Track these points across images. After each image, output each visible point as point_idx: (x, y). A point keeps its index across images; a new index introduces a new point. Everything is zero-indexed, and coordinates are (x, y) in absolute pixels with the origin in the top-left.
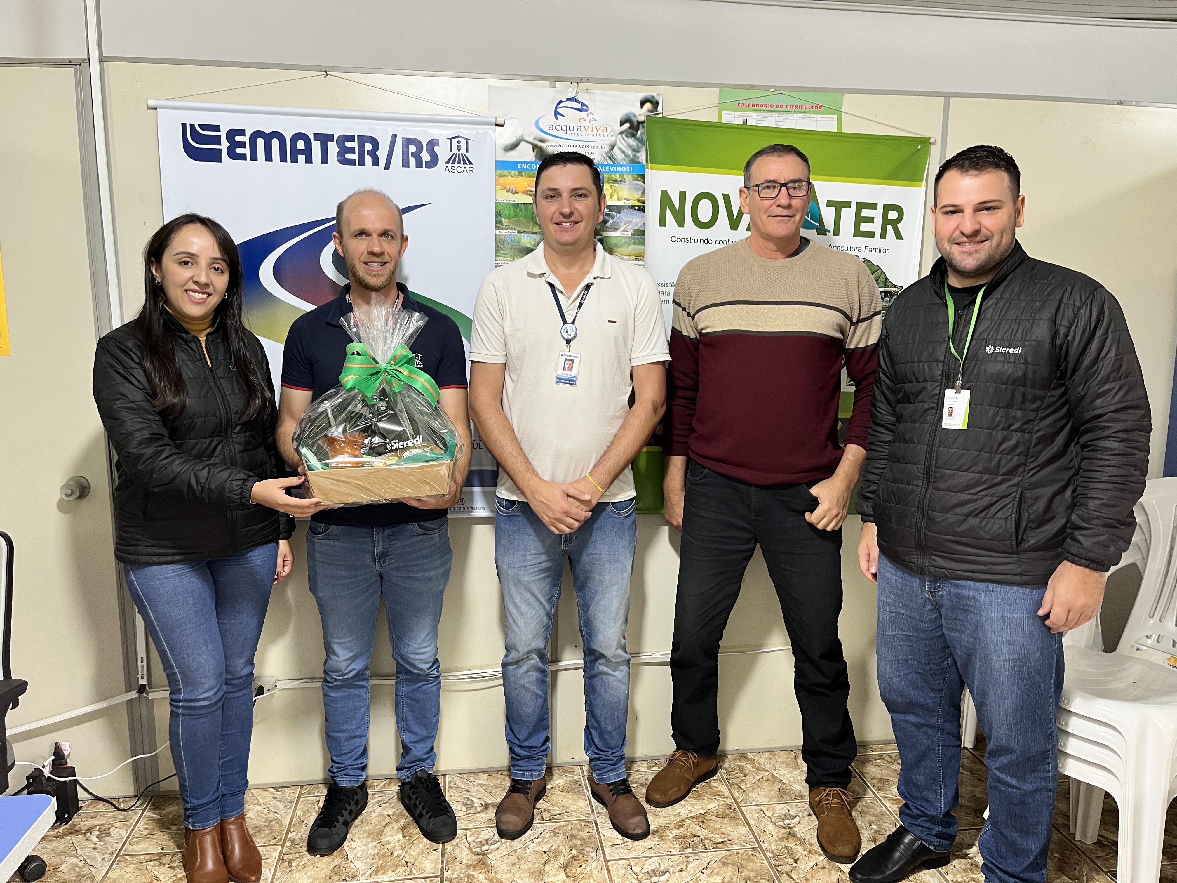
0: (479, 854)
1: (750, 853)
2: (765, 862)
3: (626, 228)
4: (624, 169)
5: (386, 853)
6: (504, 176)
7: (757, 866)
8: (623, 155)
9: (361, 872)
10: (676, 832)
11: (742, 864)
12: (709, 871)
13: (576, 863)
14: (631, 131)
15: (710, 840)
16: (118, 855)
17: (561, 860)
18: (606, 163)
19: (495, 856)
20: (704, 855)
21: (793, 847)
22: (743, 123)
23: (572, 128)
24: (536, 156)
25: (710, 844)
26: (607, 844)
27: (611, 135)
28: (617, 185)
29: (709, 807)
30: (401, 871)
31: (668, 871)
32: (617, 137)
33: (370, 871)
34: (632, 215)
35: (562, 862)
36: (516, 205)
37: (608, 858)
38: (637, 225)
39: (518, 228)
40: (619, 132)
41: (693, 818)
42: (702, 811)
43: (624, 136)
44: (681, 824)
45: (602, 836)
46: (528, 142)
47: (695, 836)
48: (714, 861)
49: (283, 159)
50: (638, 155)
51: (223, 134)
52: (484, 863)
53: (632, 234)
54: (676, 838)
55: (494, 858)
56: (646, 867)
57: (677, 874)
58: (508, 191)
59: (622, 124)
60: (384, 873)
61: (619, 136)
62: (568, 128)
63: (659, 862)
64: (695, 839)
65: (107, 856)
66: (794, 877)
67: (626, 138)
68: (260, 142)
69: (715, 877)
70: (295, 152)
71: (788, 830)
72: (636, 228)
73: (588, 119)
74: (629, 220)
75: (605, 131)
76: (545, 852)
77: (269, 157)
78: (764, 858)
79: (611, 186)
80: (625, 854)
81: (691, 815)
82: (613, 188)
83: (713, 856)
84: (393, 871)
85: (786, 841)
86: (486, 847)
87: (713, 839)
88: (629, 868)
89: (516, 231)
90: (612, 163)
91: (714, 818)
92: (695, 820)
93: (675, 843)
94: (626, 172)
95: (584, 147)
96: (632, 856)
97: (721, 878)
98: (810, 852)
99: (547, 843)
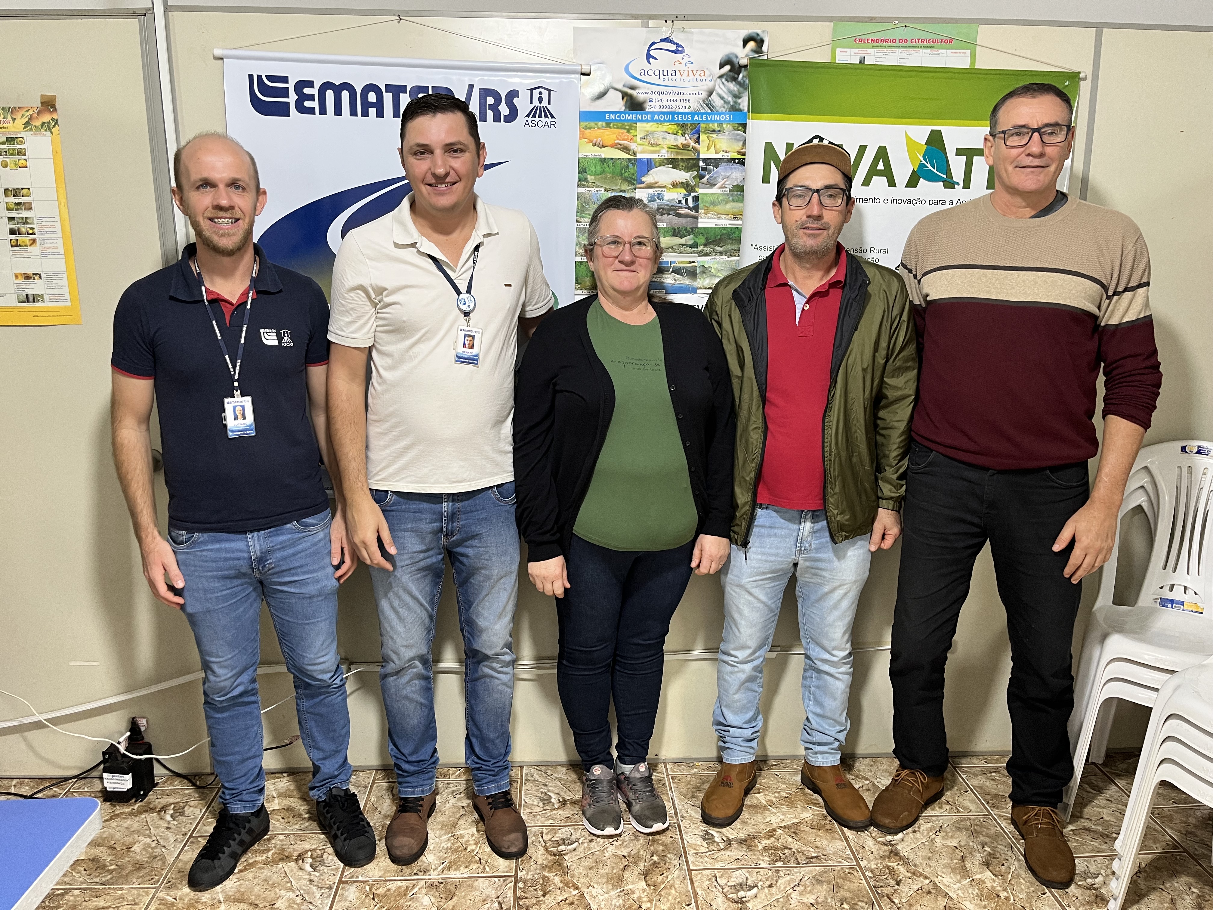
0: (555, 855)
1: (847, 871)
2: (864, 882)
3: (724, 184)
4: (723, 118)
5: (459, 847)
6: (590, 128)
7: (854, 886)
8: (722, 102)
9: (433, 867)
10: (765, 842)
11: (837, 883)
12: (801, 888)
13: (657, 870)
14: (732, 74)
15: (803, 854)
16: (191, 836)
17: (642, 865)
18: (703, 111)
19: (572, 858)
20: (796, 870)
21: (896, 867)
22: (860, 62)
23: (665, 73)
24: (625, 105)
25: (803, 859)
26: (691, 851)
27: (709, 79)
28: (714, 136)
29: (803, 816)
30: (474, 868)
31: (756, 886)
32: (715, 81)
33: (442, 866)
34: (731, 169)
35: (642, 869)
36: (603, 160)
37: (691, 867)
38: (736, 179)
39: (604, 186)
40: (718, 75)
41: (784, 827)
42: (795, 821)
43: (724, 80)
44: (771, 834)
45: (686, 842)
46: (617, 90)
47: (786, 848)
48: (807, 878)
49: (353, 113)
50: (739, 101)
51: (291, 86)
52: (559, 865)
53: (731, 191)
54: (766, 849)
55: (571, 860)
56: (732, 879)
57: (766, 890)
58: (594, 145)
59: (721, 66)
60: (456, 870)
61: (719, 80)
62: (661, 72)
63: (747, 875)
64: (786, 851)
65: (180, 837)
66: (896, 901)
67: (726, 83)
68: (330, 94)
69: (808, 896)
70: (366, 105)
71: (890, 848)
72: (736, 184)
73: (683, 62)
74: (728, 174)
75: (702, 75)
76: (624, 857)
77: (338, 112)
78: (862, 878)
79: (708, 137)
80: (711, 864)
81: (783, 824)
82: (711, 139)
83: (805, 872)
84: (466, 867)
85: (887, 860)
86: (562, 847)
87: (806, 853)
88: (714, 879)
89: (603, 189)
90: (709, 111)
91: (808, 829)
92: (786, 830)
93: (764, 854)
94: (725, 121)
95: (678, 94)
96: (717, 866)
97: (815, 897)
98: (914, 874)
99: (626, 846)
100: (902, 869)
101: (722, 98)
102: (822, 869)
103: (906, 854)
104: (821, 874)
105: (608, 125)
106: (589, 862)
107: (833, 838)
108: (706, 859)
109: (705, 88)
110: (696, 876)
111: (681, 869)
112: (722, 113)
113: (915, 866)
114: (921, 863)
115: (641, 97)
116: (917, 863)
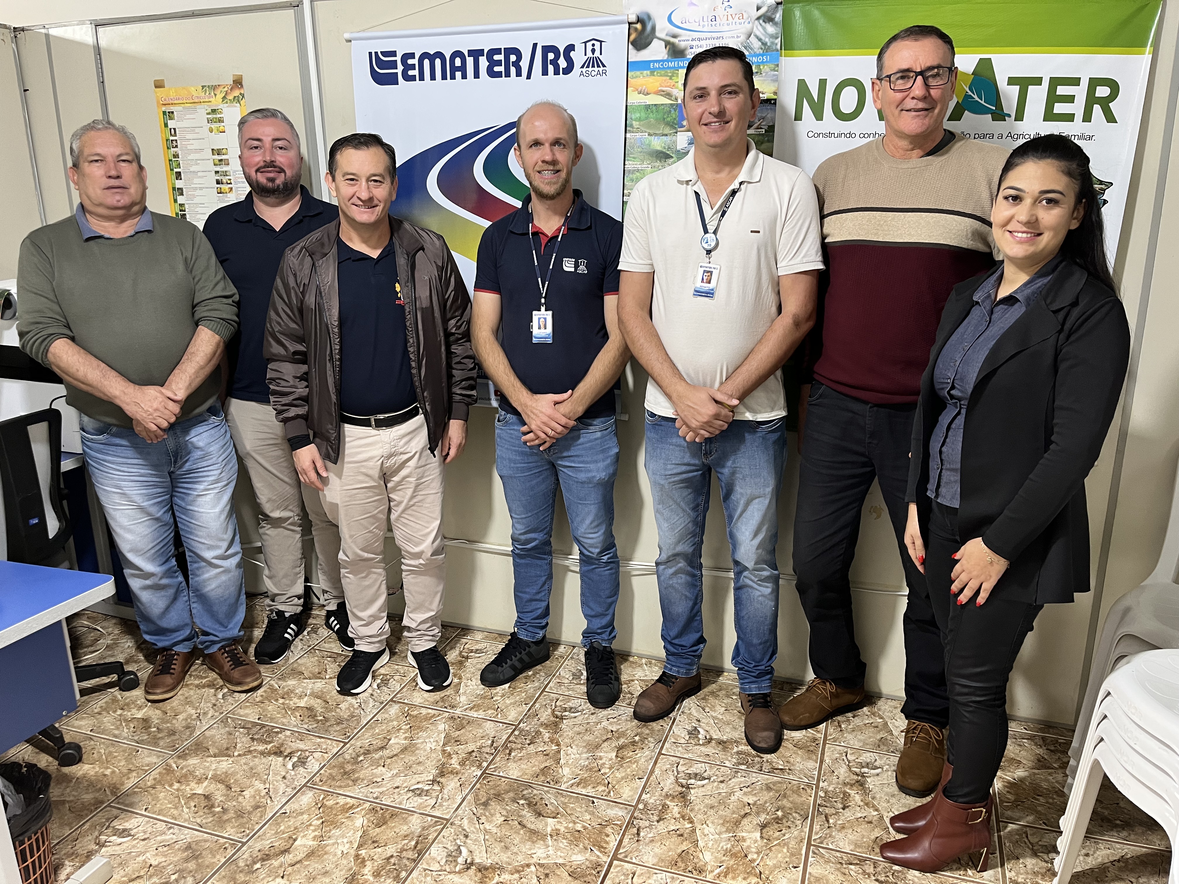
1: (802, 786)
2: (812, 799)
3: (760, 124)
4: (760, 59)
6: (636, 77)
7: (800, 800)
8: (760, 43)
12: (749, 789)
13: (632, 747)
14: (769, 15)
15: (771, 764)
17: (622, 741)
19: (569, 723)
20: (754, 775)
21: (852, 795)
23: (705, 19)
24: (668, 54)
25: (768, 768)
26: (671, 740)
27: (747, 20)
30: (490, 713)
31: (709, 779)
32: (753, 23)
34: (767, 109)
35: (621, 743)
36: (648, 107)
37: (663, 752)
38: (772, 120)
39: (648, 131)
40: (756, 17)
43: (761, 21)
46: (660, 39)
48: (760, 783)
49: (444, 77)
50: (776, 41)
51: (398, 58)
52: (556, 725)
55: (567, 724)
56: (692, 769)
57: (716, 784)
58: (640, 93)
59: (759, 8)
61: (756, 22)
62: (701, 18)
63: (707, 768)
64: (757, 759)
66: (832, 821)
67: (763, 24)
68: (426, 62)
70: (454, 70)
71: (860, 778)
72: (771, 124)
73: (723, 7)
74: (764, 115)
75: (741, 18)
76: (612, 731)
77: (433, 77)
78: (813, 795)
80: (682, 753)
83: (763, 779)
84: (484, 711)
85: (849, 787)
86: (566, 714)
87: (774, 764)
88: (676, 765)
89: (647, 134)
93: (734, 757)
94: (762, 62)
95: (718, 38)
96: (686, 756)
97: (755, 799)
98: (867, 804)
99: (619, 724)
100: (858, 798)
101: (760, 40)
102: (780, 779)
103: (871, 787)
104: (774, 784)
105: (652, 73)
106: (581, 729)
107: (809, 758)
108: (680, 749)
109: (744, 30)
110: (663, 759)
111: (653, 751)
112: (760, 55)
113: (873, 798)
114: (881, 797)
115: (683, 45)
116: (878, 796)
